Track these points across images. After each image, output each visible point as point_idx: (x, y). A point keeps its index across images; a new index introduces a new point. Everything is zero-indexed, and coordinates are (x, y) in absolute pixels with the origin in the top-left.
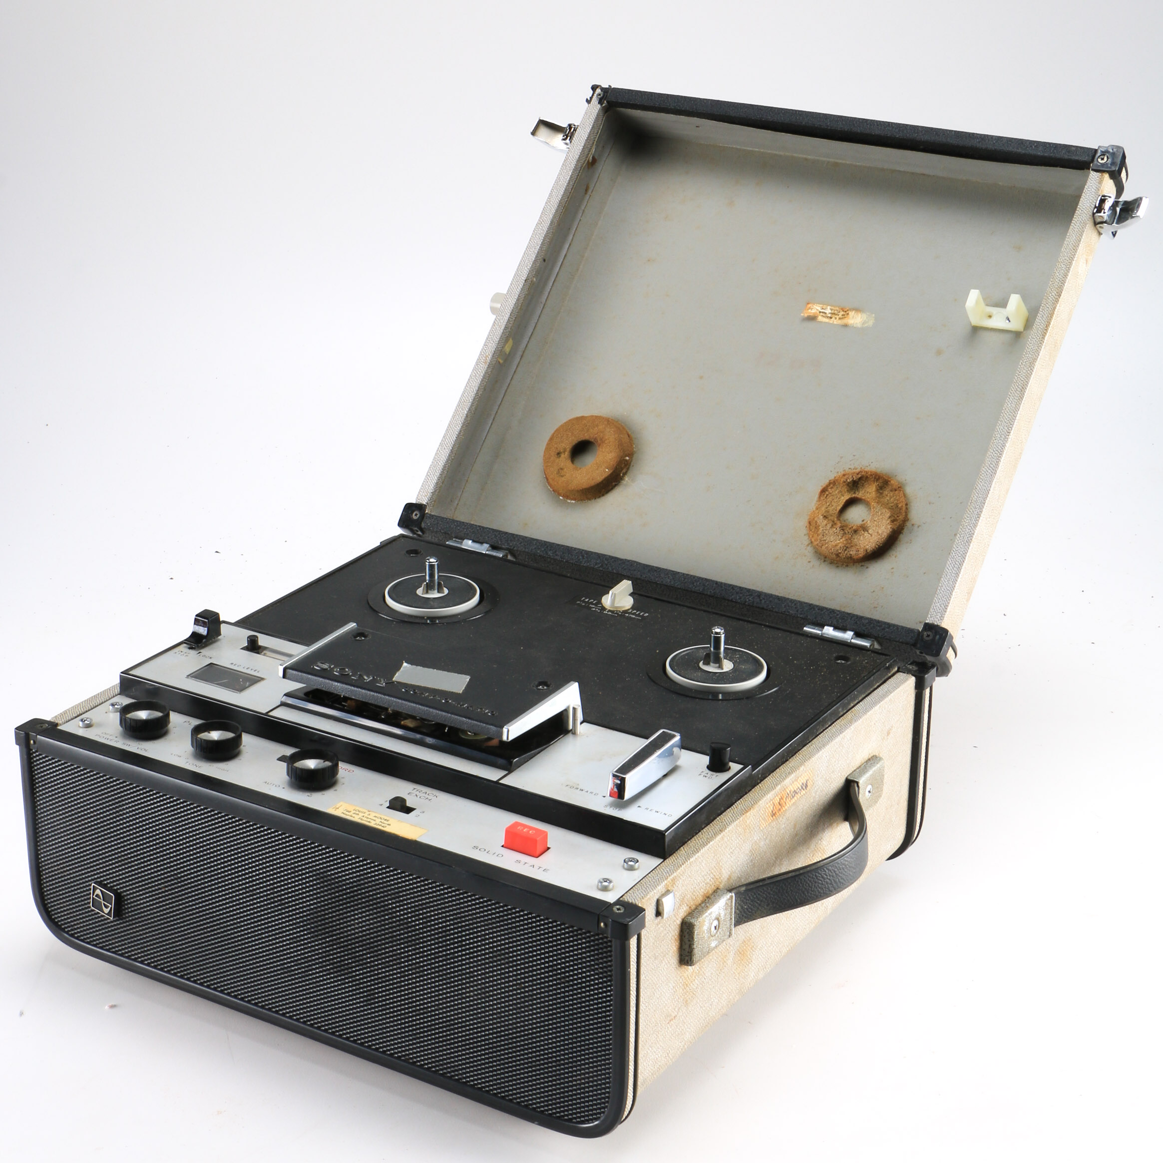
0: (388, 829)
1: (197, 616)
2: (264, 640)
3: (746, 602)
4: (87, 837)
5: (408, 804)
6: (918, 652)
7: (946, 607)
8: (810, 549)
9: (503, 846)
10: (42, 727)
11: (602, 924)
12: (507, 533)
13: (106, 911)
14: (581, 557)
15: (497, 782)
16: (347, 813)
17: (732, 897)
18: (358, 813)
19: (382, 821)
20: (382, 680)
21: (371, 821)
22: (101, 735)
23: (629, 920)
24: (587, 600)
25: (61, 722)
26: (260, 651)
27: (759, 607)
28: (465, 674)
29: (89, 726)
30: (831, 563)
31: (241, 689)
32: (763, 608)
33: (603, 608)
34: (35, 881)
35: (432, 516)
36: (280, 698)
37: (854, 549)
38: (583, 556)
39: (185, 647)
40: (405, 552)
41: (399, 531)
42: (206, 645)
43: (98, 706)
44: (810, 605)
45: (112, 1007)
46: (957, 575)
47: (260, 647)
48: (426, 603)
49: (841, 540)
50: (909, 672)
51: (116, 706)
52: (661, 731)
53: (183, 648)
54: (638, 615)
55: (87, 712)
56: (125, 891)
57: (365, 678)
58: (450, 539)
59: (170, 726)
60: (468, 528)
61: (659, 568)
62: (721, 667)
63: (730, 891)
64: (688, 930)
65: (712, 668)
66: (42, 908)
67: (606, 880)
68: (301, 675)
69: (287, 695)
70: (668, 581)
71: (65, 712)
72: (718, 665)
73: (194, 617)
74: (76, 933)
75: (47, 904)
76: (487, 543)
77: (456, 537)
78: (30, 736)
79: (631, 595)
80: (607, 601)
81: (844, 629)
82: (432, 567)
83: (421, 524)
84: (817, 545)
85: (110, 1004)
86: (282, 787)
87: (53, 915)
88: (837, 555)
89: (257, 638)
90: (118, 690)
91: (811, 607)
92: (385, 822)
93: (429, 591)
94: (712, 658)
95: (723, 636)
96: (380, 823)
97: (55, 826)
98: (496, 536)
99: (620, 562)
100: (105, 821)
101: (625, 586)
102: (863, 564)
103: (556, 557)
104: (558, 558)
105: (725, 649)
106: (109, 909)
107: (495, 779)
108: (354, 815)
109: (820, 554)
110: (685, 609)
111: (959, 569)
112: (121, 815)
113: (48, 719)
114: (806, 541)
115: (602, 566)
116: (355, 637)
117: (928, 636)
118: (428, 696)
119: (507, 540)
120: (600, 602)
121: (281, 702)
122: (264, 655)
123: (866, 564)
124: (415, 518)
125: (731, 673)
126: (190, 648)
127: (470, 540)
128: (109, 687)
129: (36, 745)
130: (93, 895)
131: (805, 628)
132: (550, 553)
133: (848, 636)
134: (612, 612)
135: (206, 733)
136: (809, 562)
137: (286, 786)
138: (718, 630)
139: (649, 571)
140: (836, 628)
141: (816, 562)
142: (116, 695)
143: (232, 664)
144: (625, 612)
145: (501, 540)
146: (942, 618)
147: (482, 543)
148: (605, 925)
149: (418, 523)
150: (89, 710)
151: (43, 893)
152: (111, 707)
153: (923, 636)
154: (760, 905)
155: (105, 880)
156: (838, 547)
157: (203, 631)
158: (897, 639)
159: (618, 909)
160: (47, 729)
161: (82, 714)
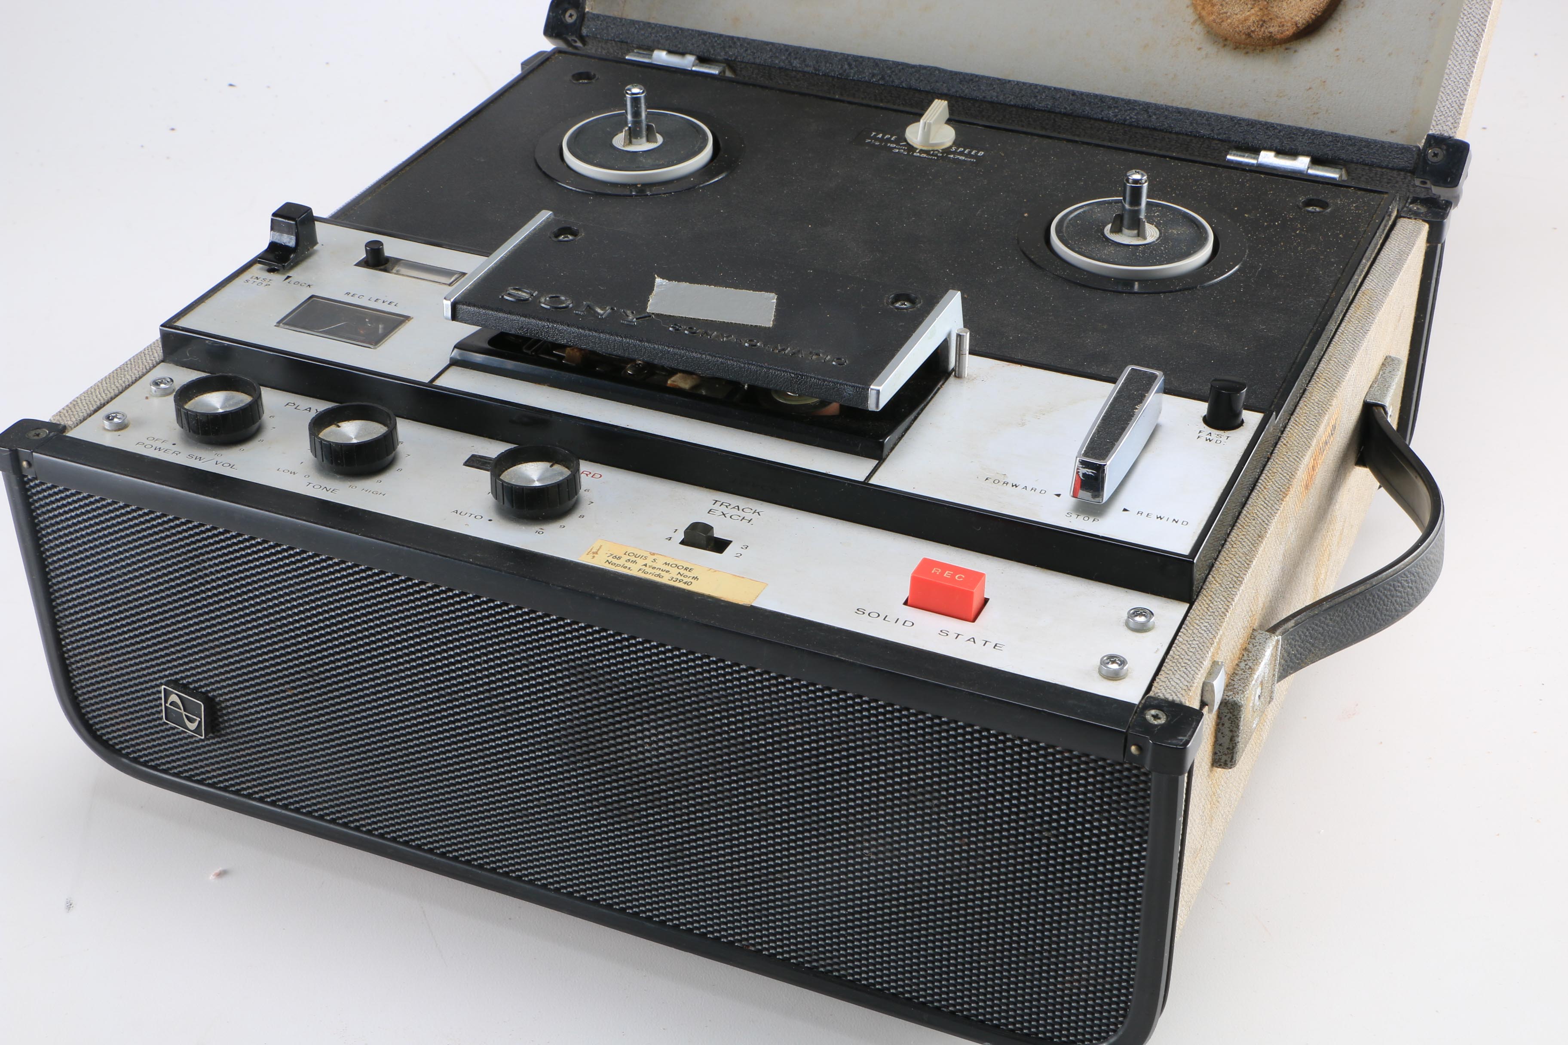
0: (695, 587)
1: (274, 215)
2: (393, 247)
3: (1125, 120)
4: (143, 612)
5: (718, 533)
6: (1417, 182)
7: (1461, 106)
8: (1198, 28)
9: (906, 603)
10: (38, 435)
11: (1133, 749)
12: (721, 36)
13: (192, 726)
14: (846, 66)
15: (865, 483)
16: (615, 561)
17: (1278, 641)
18: (633, 558)
19: (682, 571)
20: (629, 312)
21: (663, 574)
22: (147, 442)
23: (1185, 739)
24: (880, 136)
25: (70, 423)
26: (389, 265)
27: (1148, 128)
28: (767, 291)
29: (122, 427)
30: (1236, 48)
31: (374, 340)
32: (1155, 129)
33: (911, 148)
34: (61, 681)
35: (597, 17)
36: (447, 352)
37: (1275, 23)
38: (850, 65)
39: (261, 269)
40: (568, 77)
41: (548, 45)
42: (296, 264)
43: (129, 386)
44: (1232, 119)
45: (221, 874)
46: (1475, 53)
47: (387, 260)
48: (632, 160)
49: (1253, 11)
50: (1416, 215)
51: (162, 386)
52: (1129, 369)
53: (257, 269)
54: (969, 155)
55: (112, 399)
56: (221, 695)
57: (599, 311)
58: (628, 52)
59: (266, 417)
60: (657, 32)
61: (977, 76)
62: (1141, 234)
63: (1273, 630)
64: (1229, 715)
65: (1126, 238)
66: (78, 722)
67: (1112, 659)
68: (485, 314)
69: (458, 346)
70: (992, 95)
71: (74, 403)
72: (1136, 232)
73: (270, 217)
74: (141, 757)
75: (84, 715)
76: (691, 53)
77: (639, 48)
78: (21, 456)
79: (949, 122)
80: (915, 134)
81: (1293, 154)
82: (636, 100)
83: (581, 29)
84: (1214, 21)
85: (218, 870)
86: (486, 518)
87: (98, 730)
88: (1249, 35)
89: (382, 244)
90: (159, 353)
91: (1235, 121)
92: (687, 573)
93: (634, 140)
94: (1126, 221)
95: (1145, 185)
96: (679, 577)
97: (84, 596)
98: (704, 43)
99: (910, 70)
100: (173, 587)
101: (939, 108)
102: (1288, 45)
103: (806, 69)
104: (810, 69)
105: (1148, 203)
106: (196, 724)
107: (861, 478)
108: (628, 565)
109: (1216, 35)
110: (1036, 140)
111: (1477, 43)
112: (201, 577)
113: (46, 418)
114: (1190, 15)
115: (883, 78)
116: (557, 235)
117: (1436, 155)
118: (717, 336)
119: (724, 48)
120: (902, 138)
121: (451, 359)
122: (397, 273)
123: (1294, 45)
124: (570, 20)
125: (1159, 245)
126: (271, 270)
127: (664, 49)
128: (141, 349)
129: (32, 469)
130: (166, 702)
131: (1229, 157)
132: (796, 63)
133: (1302, 163)
134: (927, 152)
135: (333, 428)
136: (1200, 49)
137: (493, 515)
138: (1137, 177)
139: (961, 82)
140: (1280, 152)
141: (1210, 49)
142: (158, 364)
143: (348, 294)
144: (947, 151)
145: (713, 47)
146: (1456, 124)
147: (683, 54)
148: (1140, 748)
149: (575, 30)
150: (116, 396)
151: (76, 698)
152: (153, 388)
153: (1426, 155)
154: (1313, 645)
155: (182, 678)
156: (1250, 23)
157: (289, 240)
158: (1384, 164)
159: (1156, 717)
160: (47, 439)
161: (104, 405)
